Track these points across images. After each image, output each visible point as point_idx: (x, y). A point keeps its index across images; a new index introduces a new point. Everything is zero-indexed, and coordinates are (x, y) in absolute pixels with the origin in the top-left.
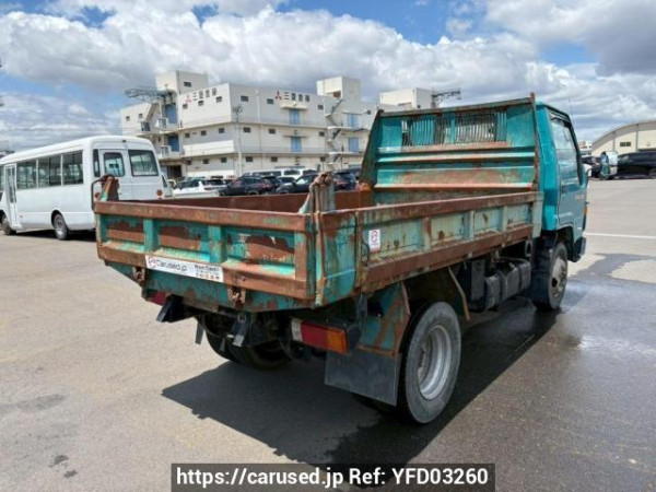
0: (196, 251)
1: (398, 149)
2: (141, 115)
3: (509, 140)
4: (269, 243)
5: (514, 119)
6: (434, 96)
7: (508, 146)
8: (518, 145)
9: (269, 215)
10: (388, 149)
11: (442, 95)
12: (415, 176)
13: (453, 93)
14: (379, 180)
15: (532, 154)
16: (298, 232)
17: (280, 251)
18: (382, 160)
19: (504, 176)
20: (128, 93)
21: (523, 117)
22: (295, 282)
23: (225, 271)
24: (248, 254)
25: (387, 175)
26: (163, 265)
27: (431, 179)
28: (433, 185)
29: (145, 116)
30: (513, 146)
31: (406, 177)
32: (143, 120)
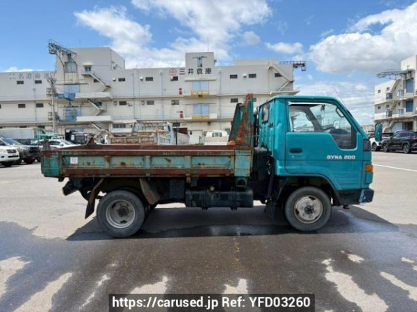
2: (388, 89)
20: (379, 75)
29: (391, 89)
32: (389, 91)
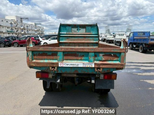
0: (81, 60)
1: (65, 33)
3: (91, 32)
4: (111, 56)
5: (93, 28)
6: (21, 19)
7: (92, 34)
8: (94, 34)
9: (113, 49)
10: (63, 33)
11: (23, 18)
12: (70, 40)
13: (26, 18)
14: (60, 40)
15: (97, 36)
16: (122, 52)
17: (114, 57)
18: (61, 35)
19: (91, 40)
21: (95, 28)
22: (120, 64)
23: (95, 64)
24: (103, 59)
25: (62, 39)
26: (67, 65)
27: (74, 40)
28: (75, 42)
30: (93, 34)
31: (67, 40)
